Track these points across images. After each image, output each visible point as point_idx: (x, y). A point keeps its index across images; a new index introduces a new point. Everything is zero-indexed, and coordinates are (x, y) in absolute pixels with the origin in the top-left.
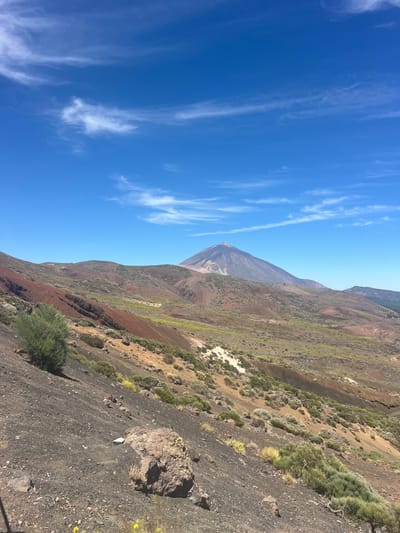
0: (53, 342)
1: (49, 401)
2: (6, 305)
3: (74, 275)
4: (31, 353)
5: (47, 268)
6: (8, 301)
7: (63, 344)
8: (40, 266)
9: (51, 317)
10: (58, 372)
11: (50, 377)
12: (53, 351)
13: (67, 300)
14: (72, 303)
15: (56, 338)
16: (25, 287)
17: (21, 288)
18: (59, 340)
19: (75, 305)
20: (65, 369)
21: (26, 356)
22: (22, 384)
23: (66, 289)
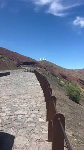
0: (76, 93)
1: (76, 111)
2: (62, 81)
3: (81, 73)
4: (70, 96)
5: (73, 71)
6: (62, 80)
7: (79, 94)
8: (71, 70)
9: (75, 85)
10: (78, 103)
11: (76, 104)
12: (76, 96)
13: (79, 81)
14: (81, 82)
15: (77, 92)
16: (67, 76)
17: (65, 77)
18: (78, 93)
19: (82, 82)
20: (80, 102)
21: (68, 97)
22: (68, 105)
23: (79, 77)
